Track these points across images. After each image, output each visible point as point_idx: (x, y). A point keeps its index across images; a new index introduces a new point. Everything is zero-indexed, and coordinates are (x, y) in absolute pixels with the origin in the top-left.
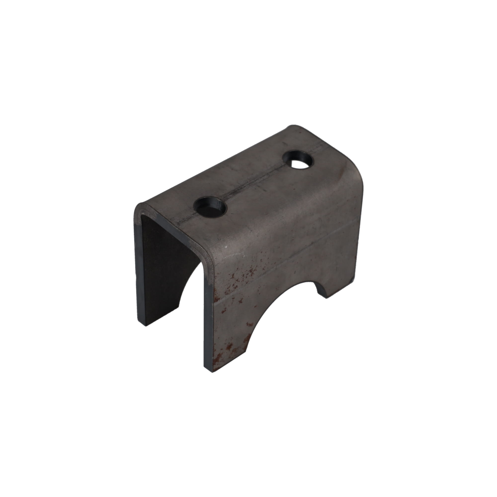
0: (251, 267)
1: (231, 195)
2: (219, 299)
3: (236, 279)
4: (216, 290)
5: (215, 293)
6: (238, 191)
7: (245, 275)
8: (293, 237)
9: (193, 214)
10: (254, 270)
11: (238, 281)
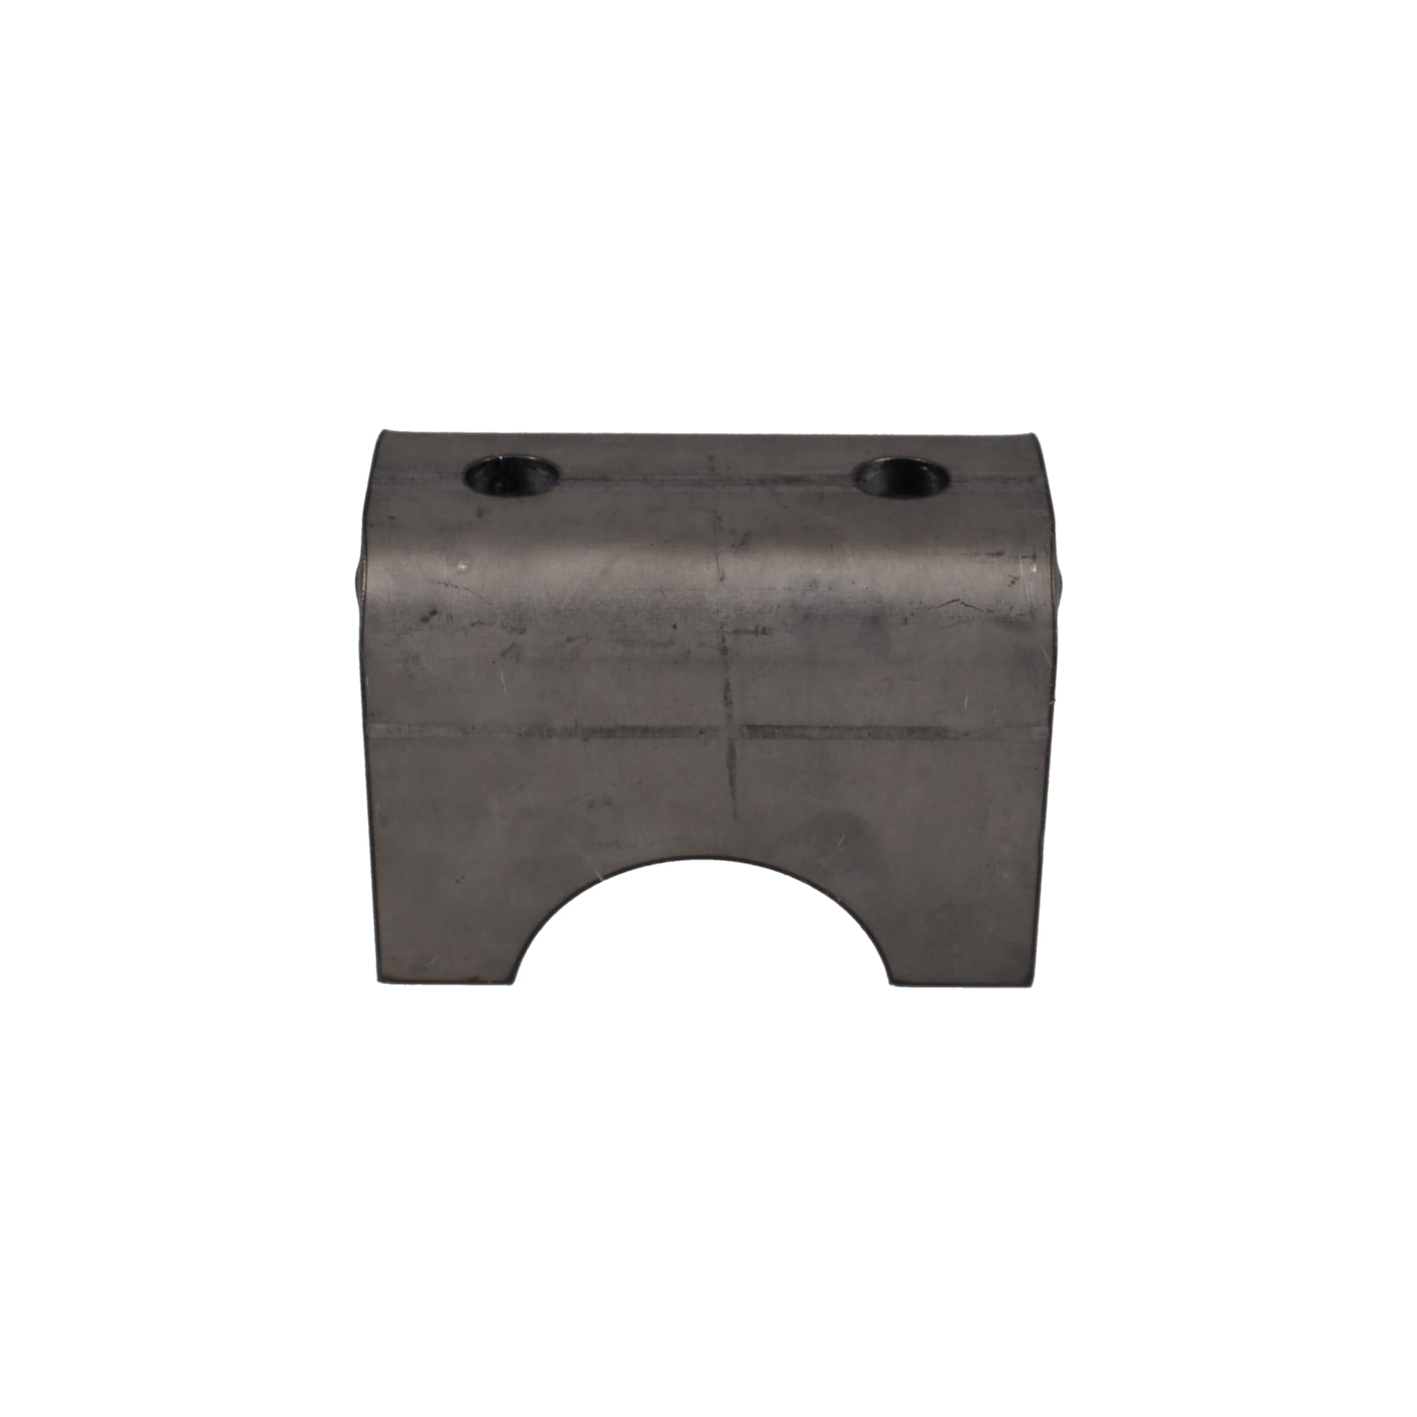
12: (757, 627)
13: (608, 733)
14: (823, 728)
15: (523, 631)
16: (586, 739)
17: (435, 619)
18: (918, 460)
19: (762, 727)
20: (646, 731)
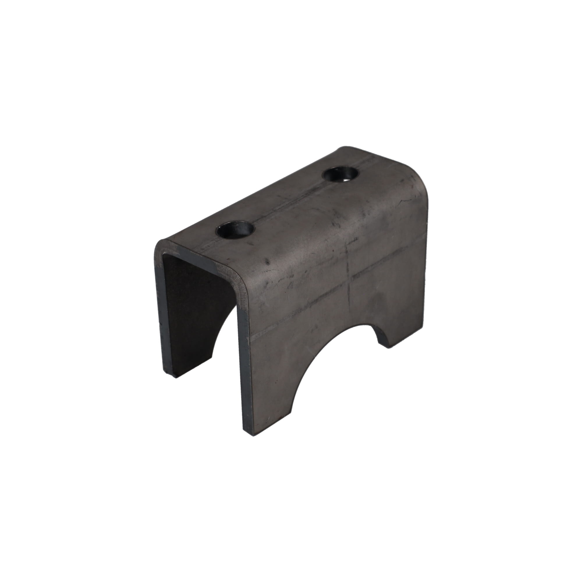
12: (355, 239)
13: (316, 301)
14: (372, 265)
15: (293, 276)
16: (310, 307)
17: (268, 286)
18: (334, 167)
19: (357, 274)
20: (326, 294)
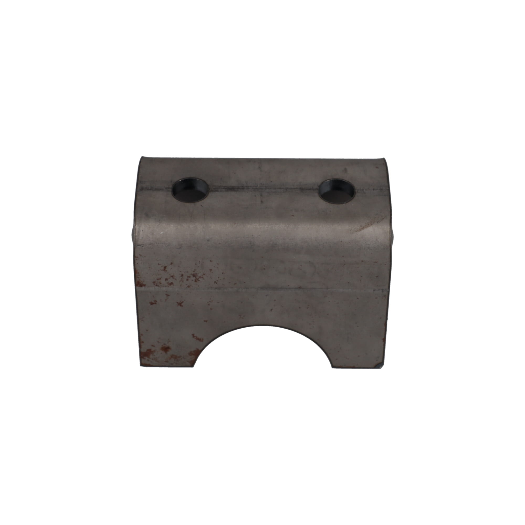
0: (194, 271)
1: (224, 190)
2: (145, 285)
3: (170, 274)
4: (138, 273)
5: (137, 276)
6: (236, 189)
7: (185, 277)
8: (264, 266)
9: (166, 188)
10: (200, 277)
11: (173, 278)
